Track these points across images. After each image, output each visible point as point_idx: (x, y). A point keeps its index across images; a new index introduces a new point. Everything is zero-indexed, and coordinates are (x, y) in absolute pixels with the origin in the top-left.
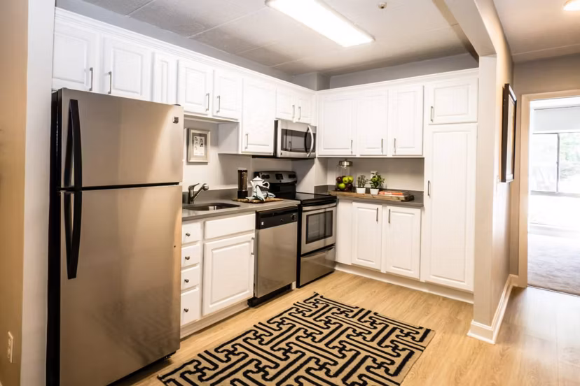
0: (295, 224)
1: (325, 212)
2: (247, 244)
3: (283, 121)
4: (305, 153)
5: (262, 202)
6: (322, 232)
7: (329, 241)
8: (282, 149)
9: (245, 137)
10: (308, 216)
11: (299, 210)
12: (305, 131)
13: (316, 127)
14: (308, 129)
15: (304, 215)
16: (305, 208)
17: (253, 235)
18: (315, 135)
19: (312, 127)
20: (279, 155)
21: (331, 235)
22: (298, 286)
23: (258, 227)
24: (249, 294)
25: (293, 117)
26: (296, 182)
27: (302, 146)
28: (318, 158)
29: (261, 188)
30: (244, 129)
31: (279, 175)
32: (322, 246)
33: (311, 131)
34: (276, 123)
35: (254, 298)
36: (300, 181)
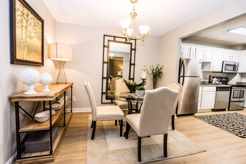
0: (229, 92)
1: (241, 90)
2: (213, 94)
3: (226, 61)
4: (233, 71)
5: (218, 84)
6: (239, 96)
7: (241, 99)
8: (225, 70)
9: (212, 67)
10: (234, 90)
11: (231, 88)
12: (234, 64)
13: (238, 63)
14: (235, 64)
15: (233, 90)
16: (233, 88)
17: (215, 92)
18: (238, 65)
19: (237, 63)
20: (223, 72)
21: (243, 98)
22: (228, 110)
23: (217, 90)
24: (213, 108)
25: (230, 60)
26: (228, 81)
27: (233, 69)
28: (239, 73)
29: (217, 81)
30: (212, 64)
31: (222, 78)
32: (239, 100)
33: (237, 64)
34: (223, 62)
35: (214, 109)
36: (230, 80)
